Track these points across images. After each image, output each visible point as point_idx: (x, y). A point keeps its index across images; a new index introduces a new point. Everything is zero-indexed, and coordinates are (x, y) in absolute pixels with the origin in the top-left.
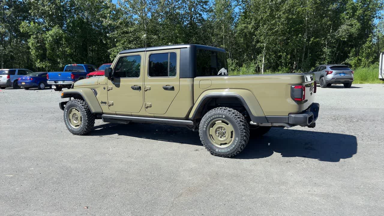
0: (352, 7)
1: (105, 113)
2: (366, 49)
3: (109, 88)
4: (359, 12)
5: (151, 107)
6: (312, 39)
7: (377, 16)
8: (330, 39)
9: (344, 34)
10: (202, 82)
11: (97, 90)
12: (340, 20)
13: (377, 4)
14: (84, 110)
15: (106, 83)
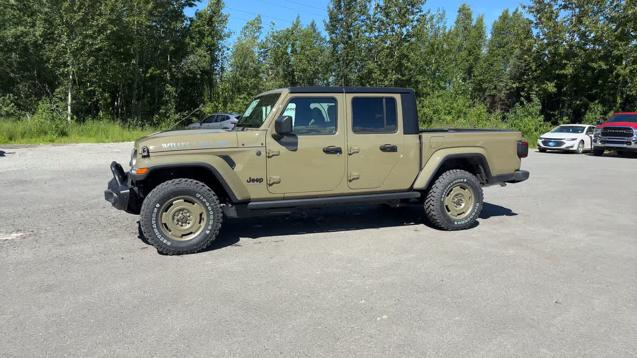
3: (273, 152)
5: (358, 178)
6: (150, 71)
9: (194, 67)
10: (433, 140)
12: (186, 46)
15: (262, 144)
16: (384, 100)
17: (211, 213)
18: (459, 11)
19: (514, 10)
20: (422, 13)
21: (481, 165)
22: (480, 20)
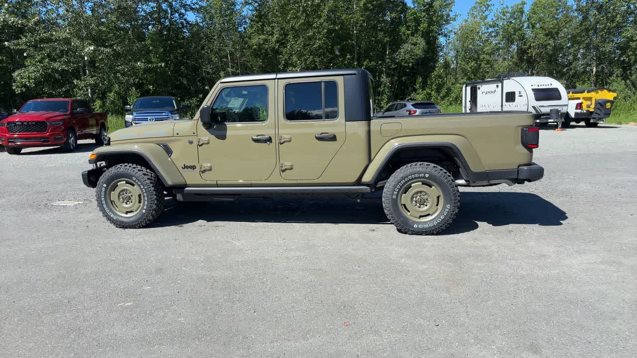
0: (414, 17)
1: (190, 184)
2: (435, 80)
3: (202, 141)
4: (423, 26)
5: (291, 169)
6: (365, 63)
7: (442, 33)
8: (390, 64)
9: (407, 56)
10: (384, 127)
11: (171, 146)
12: (401, 36)
13: (442, 16)
14: (148, 181)
15: (194, 133)
16: (323, 84)
17: (145, 194)
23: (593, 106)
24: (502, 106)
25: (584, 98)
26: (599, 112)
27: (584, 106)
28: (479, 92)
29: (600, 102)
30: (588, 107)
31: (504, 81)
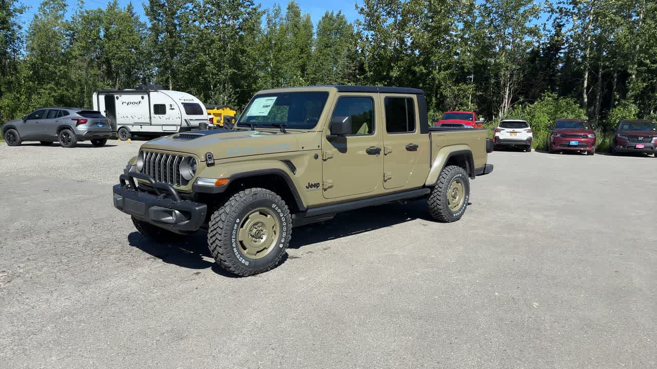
3: (327, 155)
5: (391, 178)
15: (319, 147)
17: (285, 224)
18: (288, 9)
19: (338, 12)
20: (254, 7)
21: (468, 161)
22: (308, 19)
23: (222, 121)
24: (150, 118)
25: (214, 114)
26: (226, 126)
27: (215, 122)
28: (118, 103)
29: (228, 118)
30: (218, 122)
31: (151, 93)
